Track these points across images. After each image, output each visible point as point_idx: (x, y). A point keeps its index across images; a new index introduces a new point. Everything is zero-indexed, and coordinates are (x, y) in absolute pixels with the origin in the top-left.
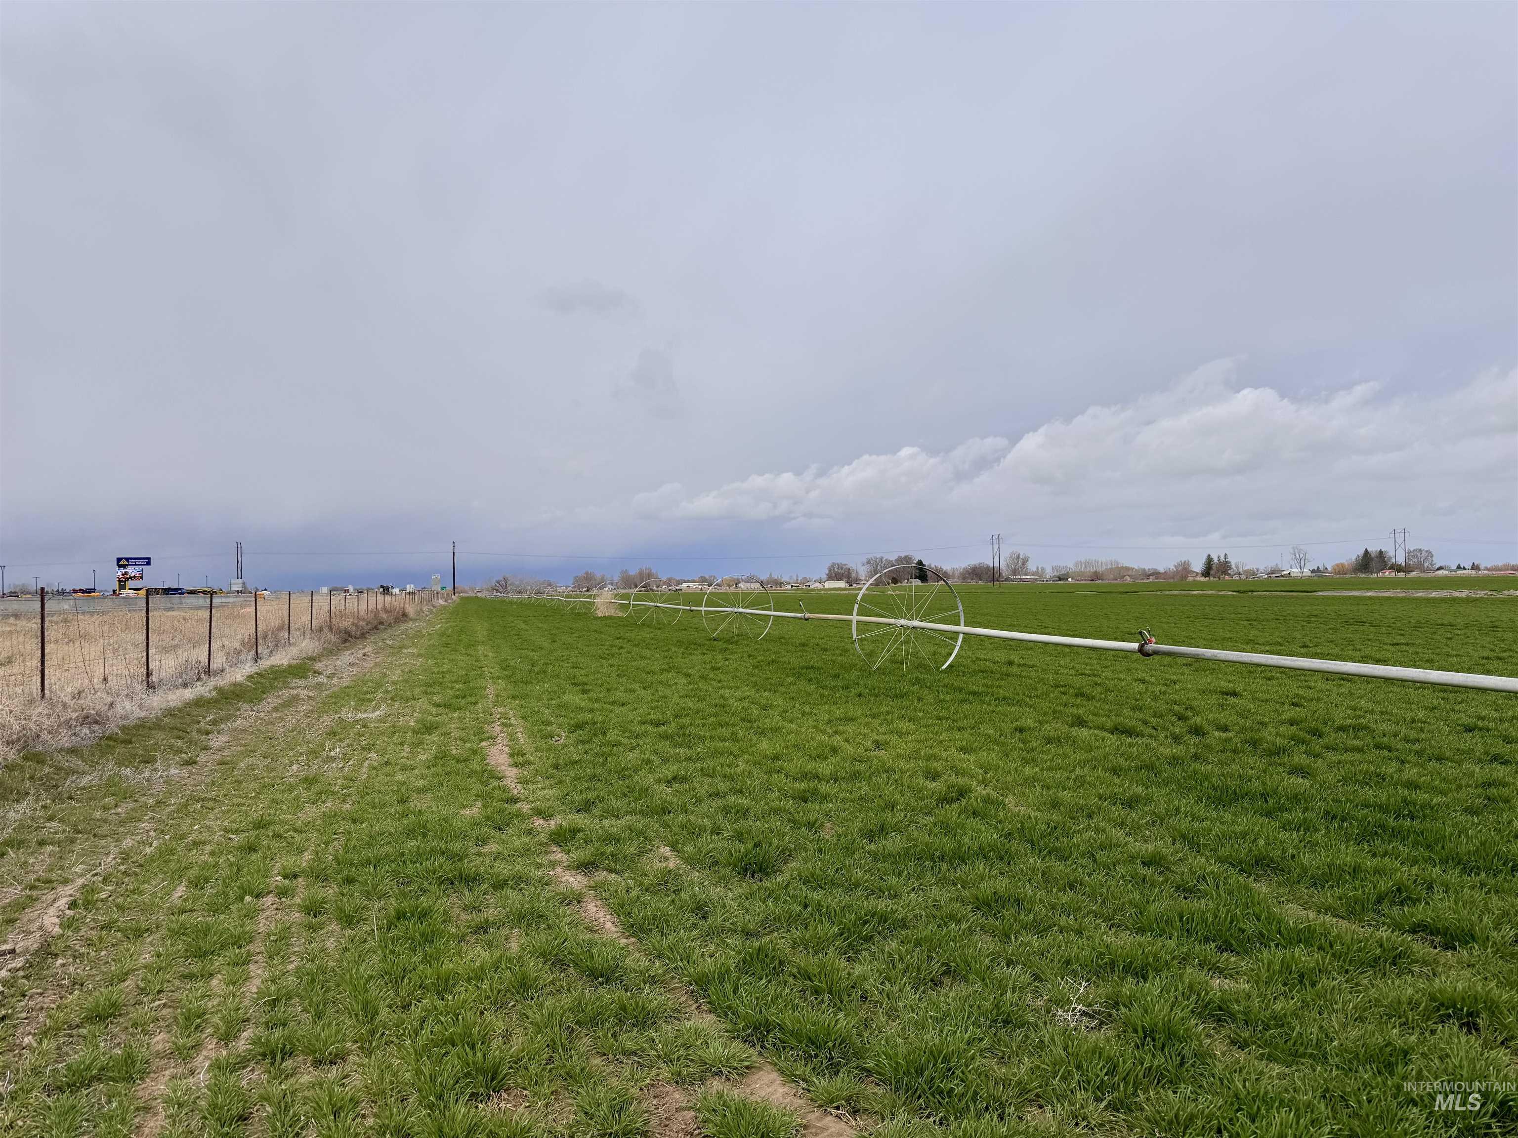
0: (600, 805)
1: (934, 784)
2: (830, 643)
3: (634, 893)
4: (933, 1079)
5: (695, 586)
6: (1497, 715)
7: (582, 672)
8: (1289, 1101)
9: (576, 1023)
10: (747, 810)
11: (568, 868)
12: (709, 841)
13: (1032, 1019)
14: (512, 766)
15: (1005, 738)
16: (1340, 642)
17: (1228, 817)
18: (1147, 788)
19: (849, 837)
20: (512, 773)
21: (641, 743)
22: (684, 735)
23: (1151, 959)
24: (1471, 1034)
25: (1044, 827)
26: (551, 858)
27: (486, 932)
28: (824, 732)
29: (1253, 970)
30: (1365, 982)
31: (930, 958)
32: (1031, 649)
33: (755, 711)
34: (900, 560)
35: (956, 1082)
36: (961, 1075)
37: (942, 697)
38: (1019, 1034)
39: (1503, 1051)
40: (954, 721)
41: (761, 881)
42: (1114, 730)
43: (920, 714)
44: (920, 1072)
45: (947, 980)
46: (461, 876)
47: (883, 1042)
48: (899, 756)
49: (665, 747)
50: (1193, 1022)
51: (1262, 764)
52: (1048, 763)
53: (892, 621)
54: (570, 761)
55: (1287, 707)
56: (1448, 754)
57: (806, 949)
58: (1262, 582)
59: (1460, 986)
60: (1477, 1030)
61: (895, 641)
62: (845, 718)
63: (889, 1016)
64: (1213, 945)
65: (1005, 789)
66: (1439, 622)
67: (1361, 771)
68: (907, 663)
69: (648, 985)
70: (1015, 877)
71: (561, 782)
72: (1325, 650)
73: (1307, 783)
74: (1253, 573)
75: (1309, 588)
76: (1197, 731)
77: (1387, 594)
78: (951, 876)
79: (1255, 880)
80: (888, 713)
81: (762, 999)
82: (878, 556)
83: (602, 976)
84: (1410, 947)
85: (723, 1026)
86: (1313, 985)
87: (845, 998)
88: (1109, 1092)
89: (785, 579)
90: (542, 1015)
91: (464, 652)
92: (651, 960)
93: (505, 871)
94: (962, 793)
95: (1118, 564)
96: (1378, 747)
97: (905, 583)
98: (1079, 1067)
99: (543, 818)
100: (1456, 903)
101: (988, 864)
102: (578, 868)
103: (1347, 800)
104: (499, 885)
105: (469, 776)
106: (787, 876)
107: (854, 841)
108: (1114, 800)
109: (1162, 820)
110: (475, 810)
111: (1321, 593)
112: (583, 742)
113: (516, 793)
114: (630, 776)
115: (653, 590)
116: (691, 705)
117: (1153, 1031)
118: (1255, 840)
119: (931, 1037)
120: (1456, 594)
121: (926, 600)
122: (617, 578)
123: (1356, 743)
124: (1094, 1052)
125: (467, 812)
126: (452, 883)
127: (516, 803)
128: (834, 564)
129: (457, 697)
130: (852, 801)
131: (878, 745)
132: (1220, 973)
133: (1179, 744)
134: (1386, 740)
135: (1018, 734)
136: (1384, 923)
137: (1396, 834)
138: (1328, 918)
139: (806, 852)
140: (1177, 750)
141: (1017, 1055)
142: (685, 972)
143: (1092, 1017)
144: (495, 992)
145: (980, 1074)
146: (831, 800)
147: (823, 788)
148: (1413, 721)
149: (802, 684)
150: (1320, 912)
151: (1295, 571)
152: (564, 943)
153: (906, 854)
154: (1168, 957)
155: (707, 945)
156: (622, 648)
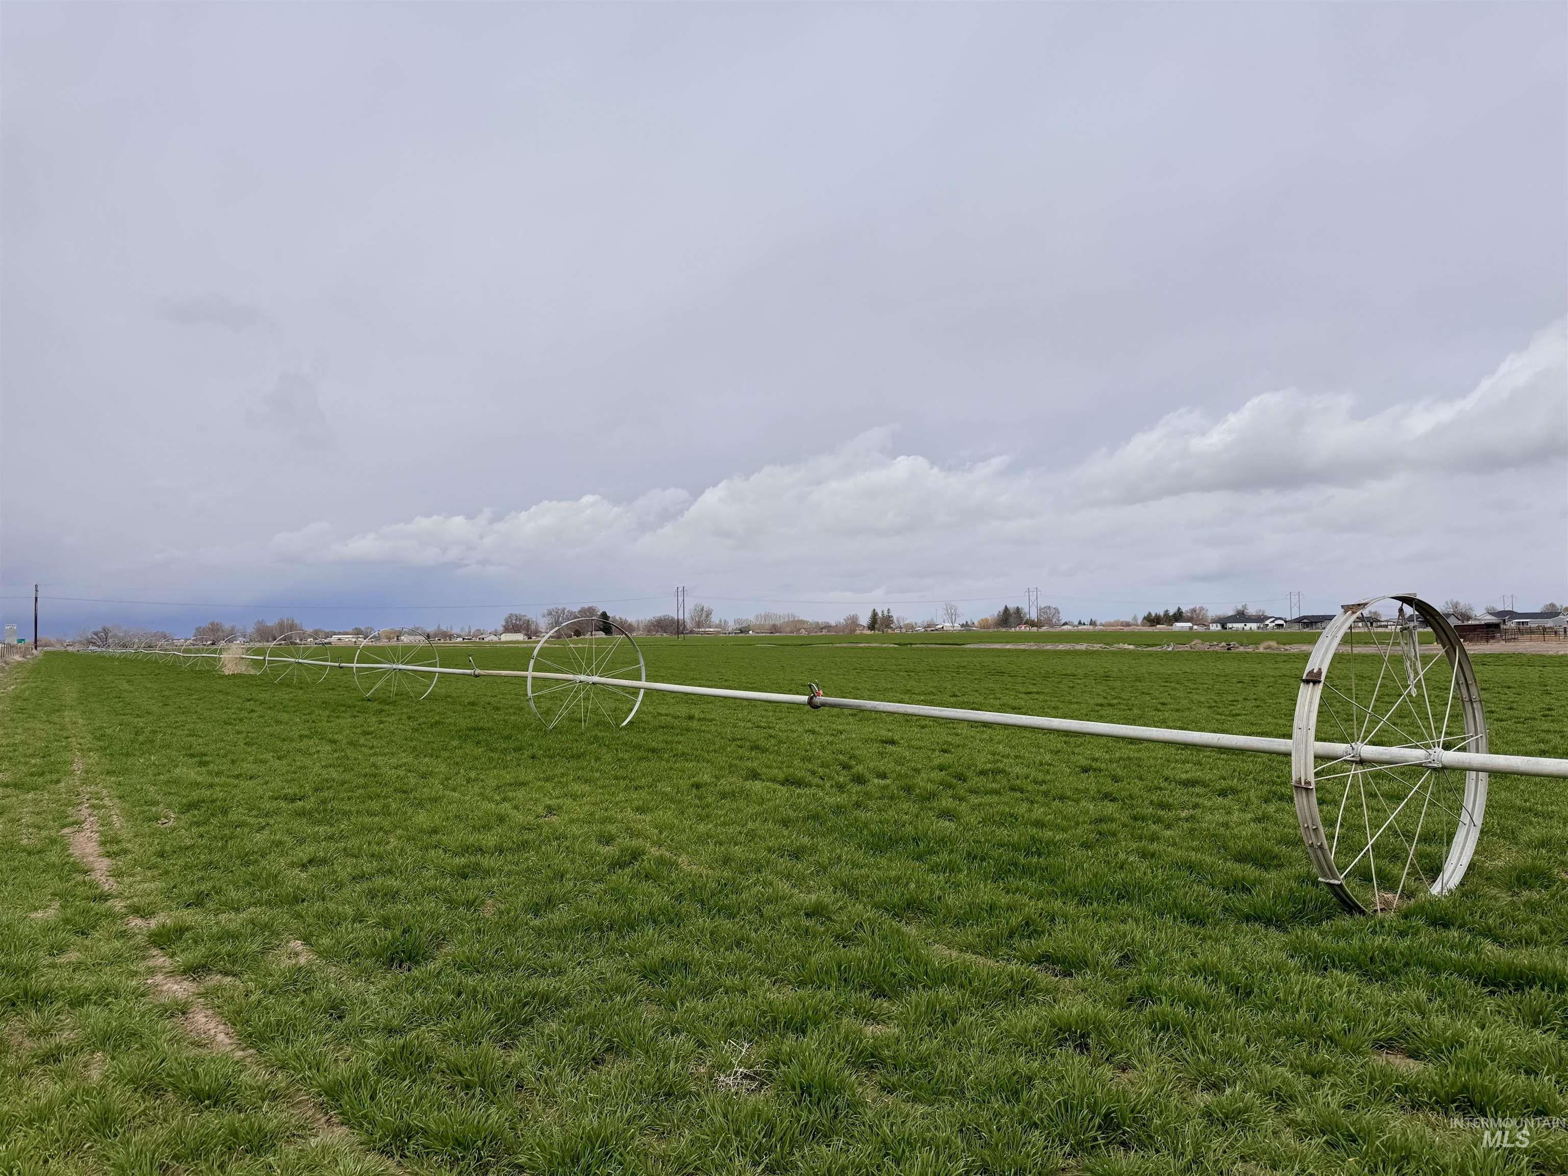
0: (216, 897)
1: (607, 848)
2: (503, 701)
3: (253, 998)
4: (589, 1166)
5: (349, 639)
6: (1107, 757)
7: (201, 740)
8: (932, 1139)
9: (173, 1158)
10: (396, 893)
11: (172, 974)
12: (350, 930)
13: (694, 1089)
14: (103, 856)
15: (682, 795)
16: (984, 691)
17: (884, 862)
18: (812, 838)
19: (512, 914)
20: (103, 864)
21: (272, 822)
22: (325, 810)
23: (810, 1013)
24: (1083, 1053)
25: (714, 885)
26: (150, 964)
27: (57, 1060)
28: (491, 800)
29: (902, 1013)
30: (998, 1014)
31: (592, 1036)
32: (711, 702)
33: (412, 780)
34: (583, 612)
35: (613, 1166)
36: (619, 1157)
37: (621, 755)
38: (681, 1105)
39: (1107, 1066)
40: (631, 780)
41: (409, 970)
42: (786, 782)
43: (597, 775)
44: (576, 1159)
45: (608, 1057)
46: (26, 994)
47: (538, 1133)
48: (572, 821)
49: (303, 826)
50: (847, 1073)
51: (914, 809)
52: (722, 819)
53: (570, 676)
54: (180, 847)
55: (937, 753)
56: (1069, 793)
57: (457, 1041)
58: (918, 635)
59: (1074, 1011)
60: (1088, 1049)
61: (574, 697)
62: (516, 783)
63: (547, 1103)
64: (867, 993)
65: (679, 849)
66: (1064, 672)
67: (998, 812)
68: (585, 721)
69: (266, 1103)
70: (683, 940)
71: (167, 872)
72: (971, 699)
73: (953, 825)
74: (911, 627)
75: (958, 641)
76: (859, 780)
77: (1022, 647)
78: (619, 945)
79: (906, 923)
80: (563, 775)
81: (404, 1102)
82: (560, 607)
83: (209, 1098)
84: (1035, 977)
85: (358, 1138)
86: (954, 1023)
87: (499, 1090)
88: (766, 1155)
89: (456, 631)
90: (128, 1153)
91: (45, 718)
92: (272, 1072)
93: (87, 984)
94: (636, 855)
95: (794, 617)
96: (1012, 789)
97: (588, 636)
98: (738, 1133)
99: (142, 917)
100: (1073, 933)
101: (658, 928)
102: (185, 972)
103: (986, 840)
104: (79, 1001)
105: (44, 871)
106: (439, 963)
107: (517, 918)
108: (781, 851)
109: (825, 869)
110: (51, 912)
111: (969, 646)
112: (198, 824)
113: (107, 888)
114: (256, 861)
115: (296, 644)
116: (335, 775)
117: (809, 1087)
118: (907, 883)
119: (590, 1121)
120: (1078, 647)
121: (609, 653)
122: (250, 629)
123: (994, 785)
124: (753, 1115)
125: (40, 914)
126: (14, 1004)
127: (107, 900)
128: (511, 616)
129: (32, 775)
130: (517, 874)
131: (550, 810)
132: (873, 1019)
133: (843, 792)
134: (1018, 782)
135: (694, 790)
136: (1015, 957)
137: (1026, 871)
138: (969, 957)
139: (463, 933)
140: (840, 799)
141: (678, 1129)
142: (314, 1082)
143: (753, 1079)
144: (66, 1134)
145: (639, 1154)
146: (494, 875)
147: (486, 862)
148: (1041, 764)
149: (469, 747)
150: (961, 950)
151: (948, 625)
152: (161, 1064)
153: (574, 927)
154: (827, 1009)
155: (341, 1049)
156: (252, 711)
